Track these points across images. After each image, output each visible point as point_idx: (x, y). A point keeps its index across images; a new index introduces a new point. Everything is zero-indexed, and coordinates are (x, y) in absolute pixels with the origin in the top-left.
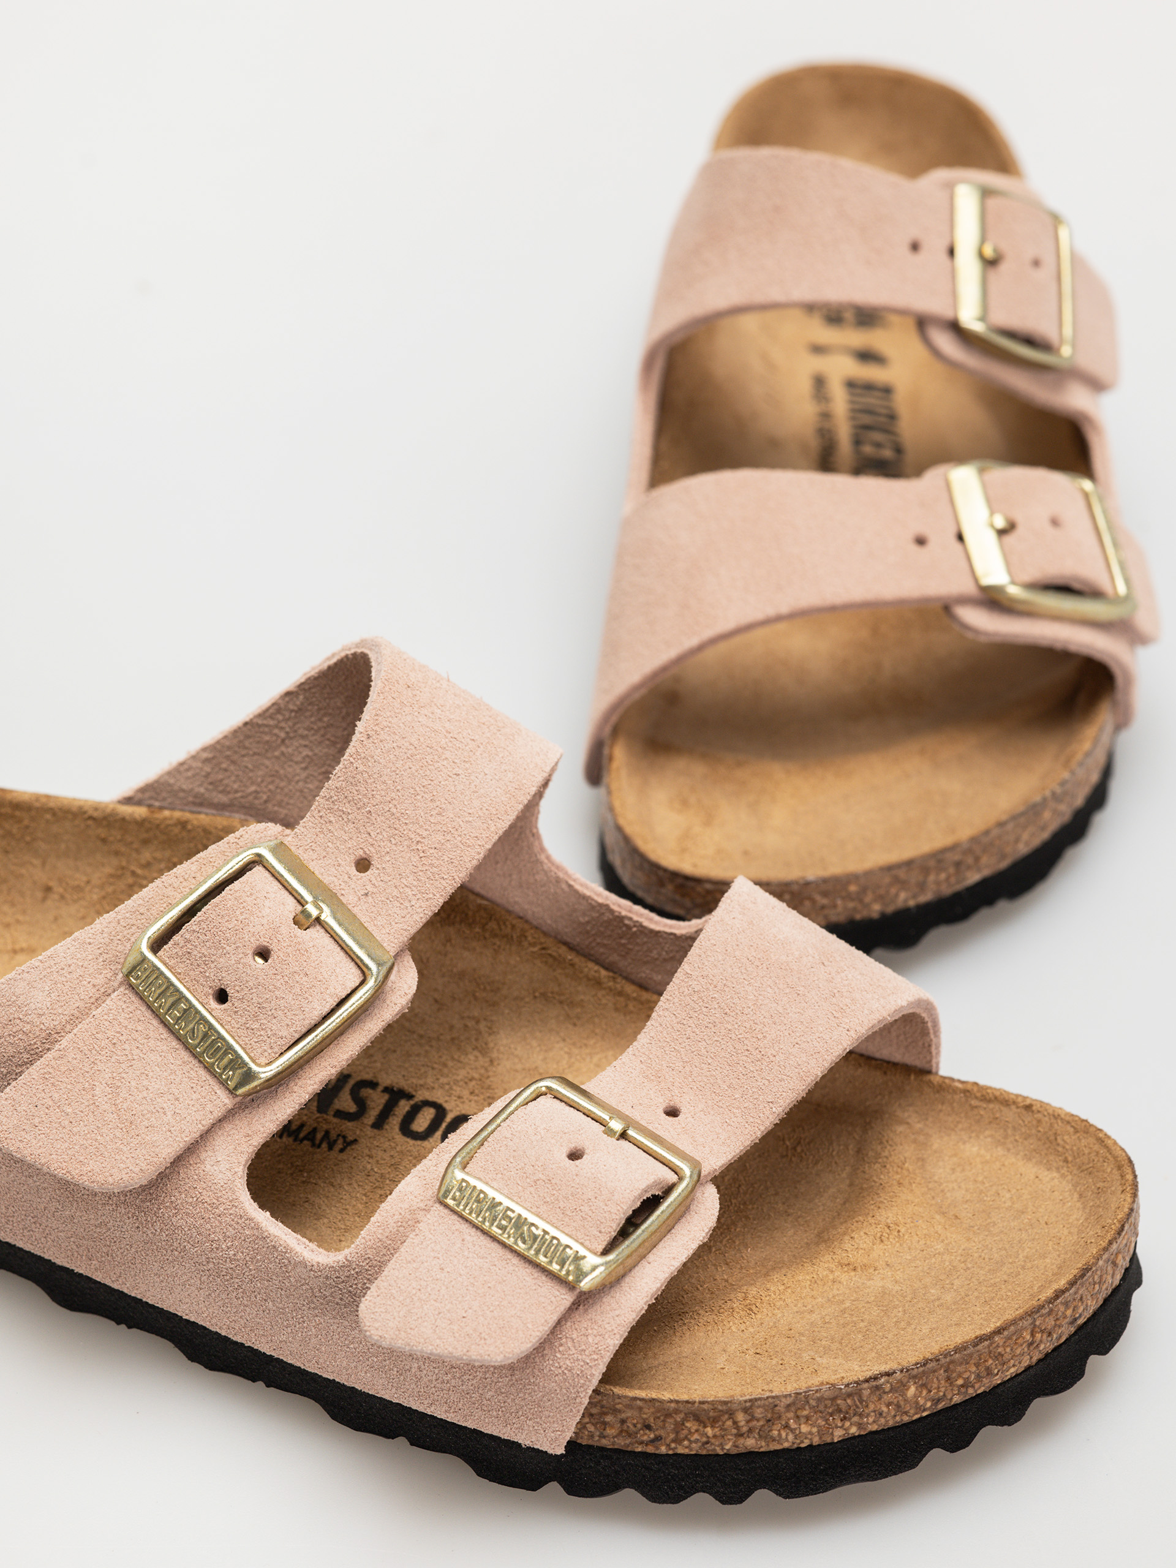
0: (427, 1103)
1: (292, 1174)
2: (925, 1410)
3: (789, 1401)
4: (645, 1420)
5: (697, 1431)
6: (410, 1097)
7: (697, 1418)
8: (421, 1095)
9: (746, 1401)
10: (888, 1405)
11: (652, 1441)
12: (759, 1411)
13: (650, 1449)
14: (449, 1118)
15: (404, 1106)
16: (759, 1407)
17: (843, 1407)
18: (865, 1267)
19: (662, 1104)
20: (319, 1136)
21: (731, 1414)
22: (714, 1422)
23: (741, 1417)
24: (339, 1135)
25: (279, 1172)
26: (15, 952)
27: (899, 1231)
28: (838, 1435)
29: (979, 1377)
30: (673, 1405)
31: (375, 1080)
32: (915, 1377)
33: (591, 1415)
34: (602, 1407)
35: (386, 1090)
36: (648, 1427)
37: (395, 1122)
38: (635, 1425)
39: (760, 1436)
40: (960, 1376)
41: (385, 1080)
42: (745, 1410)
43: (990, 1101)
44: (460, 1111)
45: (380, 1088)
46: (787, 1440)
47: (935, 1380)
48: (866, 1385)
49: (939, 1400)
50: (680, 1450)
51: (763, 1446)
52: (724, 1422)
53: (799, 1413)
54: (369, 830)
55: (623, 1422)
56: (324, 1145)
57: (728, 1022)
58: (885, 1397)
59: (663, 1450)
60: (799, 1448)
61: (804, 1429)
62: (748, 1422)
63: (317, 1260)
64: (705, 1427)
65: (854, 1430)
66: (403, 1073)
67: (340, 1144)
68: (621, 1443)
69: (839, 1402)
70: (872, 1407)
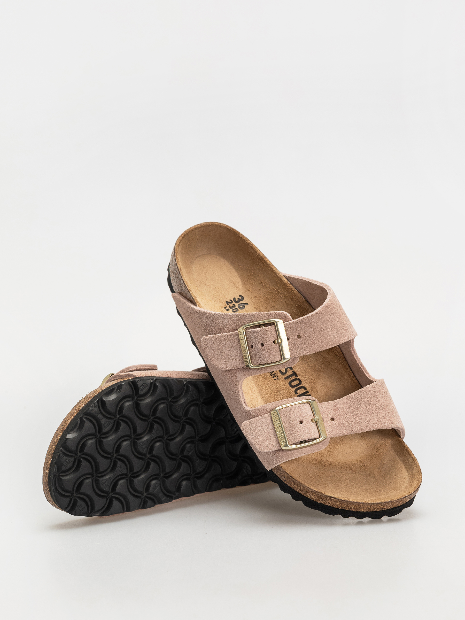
0: (299, 380)
1: (263, 378)
2: (339, 508)
3: (312, 491)
4: (285, 476)
5: (293, 484)
6: (297, 376)
7: (294, 482)
8: (299, 377)
9: (304, 486)
10: (332, 503)
11: (285, 480)
12: (306, 489)
13: (283, 481)
14: (301, 385)
15: (294, 377)
16: (306, 488)
17: (322, 498)
18: (354, 471)
19: (332, 416)
20: (273, 373)
21: (300, 486)
22: (297, 485)
23: (302, 487)
24: (277, 376)
25: (261, 376)
26: (248, 290)
27: (366, 468)
28: (319, 502)
29: (354, 508)
30: (291, 477)
31: (293, 368)
32: (340, 502)
33: (276, 468)
34: (279, 468)
35: (293, 372)
36: (285, 478)
37: (289, 380)
38: (283, 475)
39: (304, 493)
40: (350, 506)
41: (294, 369)
42: (303, 487)
43: (407, 451)
44: (304, 385)
45: (292, 370)
46: (309, 497)
47: (344, 504)
48: (329, 497)
49: (343, 508)
50: (289, 485)
51: (304, 495)
52: (298, 486)
53: (313, 494)
54: (305, 331)
55: (281, 473)
56: (273, 376)
57: (355, 409)
58: (332, 501)
59: (286, 483)
60: (311, 499)
61: (313, 497)
62: (303, 489)
63: (245, 407)
64: (295, 485)
65: (323, 503)
66: (299, 370)
67: (275, 378)
68: (279, 476)
69: (322, 497)
70: (328, 501)
